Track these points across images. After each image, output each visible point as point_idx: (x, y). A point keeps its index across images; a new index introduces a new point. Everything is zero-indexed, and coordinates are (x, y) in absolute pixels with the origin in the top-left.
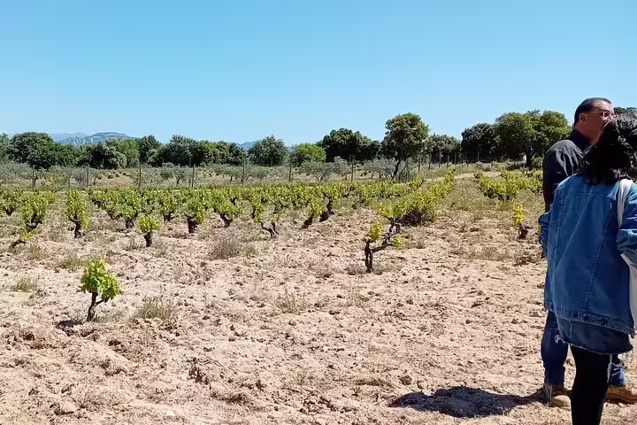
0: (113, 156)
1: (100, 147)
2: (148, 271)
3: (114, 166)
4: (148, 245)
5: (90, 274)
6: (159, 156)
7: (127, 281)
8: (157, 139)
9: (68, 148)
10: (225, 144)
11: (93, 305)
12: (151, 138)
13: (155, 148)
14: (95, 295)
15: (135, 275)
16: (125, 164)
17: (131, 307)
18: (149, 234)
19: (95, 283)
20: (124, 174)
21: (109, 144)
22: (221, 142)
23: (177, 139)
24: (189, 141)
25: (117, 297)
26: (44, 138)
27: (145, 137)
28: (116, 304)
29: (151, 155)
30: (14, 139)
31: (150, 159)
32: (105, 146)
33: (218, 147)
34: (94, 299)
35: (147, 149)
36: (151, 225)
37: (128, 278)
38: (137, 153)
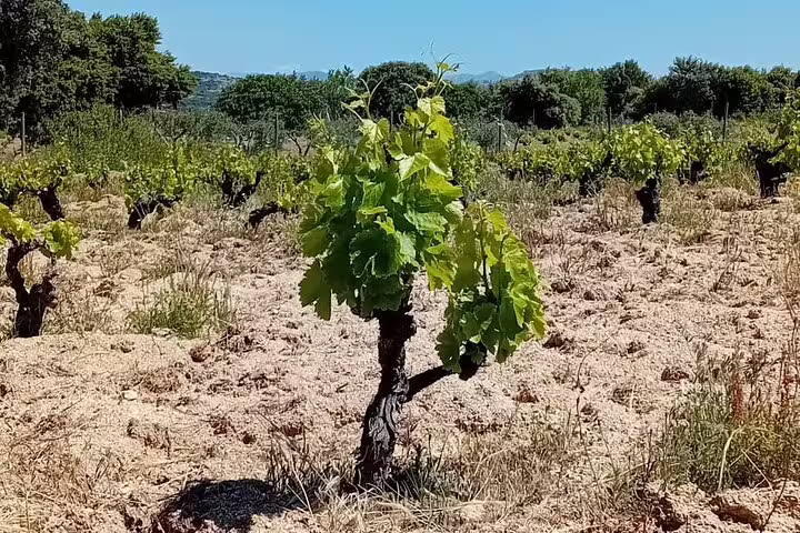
0: (553, 103)
1: (527, 86)
2: (664, 273)
3: (555, 122)
4: (646, 219)
5: (354, 191)
6: (646, 101)
7: (588, 305)
8: (643, 67)
9: (466, 89)
10: (786, 72)
11: (385, 389)
12: (631, 66)
13: (638, 85)
14: (396, 330)
15: (614, 286)
16: (577, 117)
17: (609, 411)
18: (652, 183)
19: (382, 248)
20: (576, 136)
21: (545, 78)
22: (778, 69)
23: (684, 66)
24: (710, 69)
25: (532, 359)
26: (419, 73)
27: (618, 65)
28: (539, 391)
29: (630, 98)
30: (365, 76)
31: (629, 107)
32: (537, 84)
33: (771, 79)
34: (391, 355)
35: (622, 88)
36: (659, 158)
37: (588, 296)
38: (602, 95)
